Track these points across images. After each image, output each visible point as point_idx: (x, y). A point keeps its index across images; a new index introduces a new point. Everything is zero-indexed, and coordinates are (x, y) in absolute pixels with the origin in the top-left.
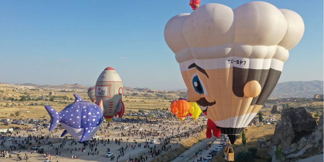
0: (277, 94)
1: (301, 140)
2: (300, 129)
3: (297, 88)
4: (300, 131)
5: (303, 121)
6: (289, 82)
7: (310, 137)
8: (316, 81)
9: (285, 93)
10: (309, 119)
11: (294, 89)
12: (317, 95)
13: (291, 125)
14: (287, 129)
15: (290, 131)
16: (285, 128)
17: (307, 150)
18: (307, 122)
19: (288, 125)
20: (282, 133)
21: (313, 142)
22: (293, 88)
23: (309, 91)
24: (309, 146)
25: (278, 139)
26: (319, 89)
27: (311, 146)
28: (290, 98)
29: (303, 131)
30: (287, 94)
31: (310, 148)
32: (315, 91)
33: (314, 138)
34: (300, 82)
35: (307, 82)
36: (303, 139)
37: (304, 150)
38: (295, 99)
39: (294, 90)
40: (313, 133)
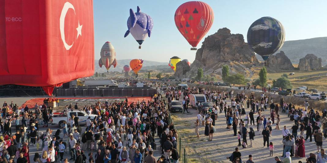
4: (184, 70)
18: (187, 66)
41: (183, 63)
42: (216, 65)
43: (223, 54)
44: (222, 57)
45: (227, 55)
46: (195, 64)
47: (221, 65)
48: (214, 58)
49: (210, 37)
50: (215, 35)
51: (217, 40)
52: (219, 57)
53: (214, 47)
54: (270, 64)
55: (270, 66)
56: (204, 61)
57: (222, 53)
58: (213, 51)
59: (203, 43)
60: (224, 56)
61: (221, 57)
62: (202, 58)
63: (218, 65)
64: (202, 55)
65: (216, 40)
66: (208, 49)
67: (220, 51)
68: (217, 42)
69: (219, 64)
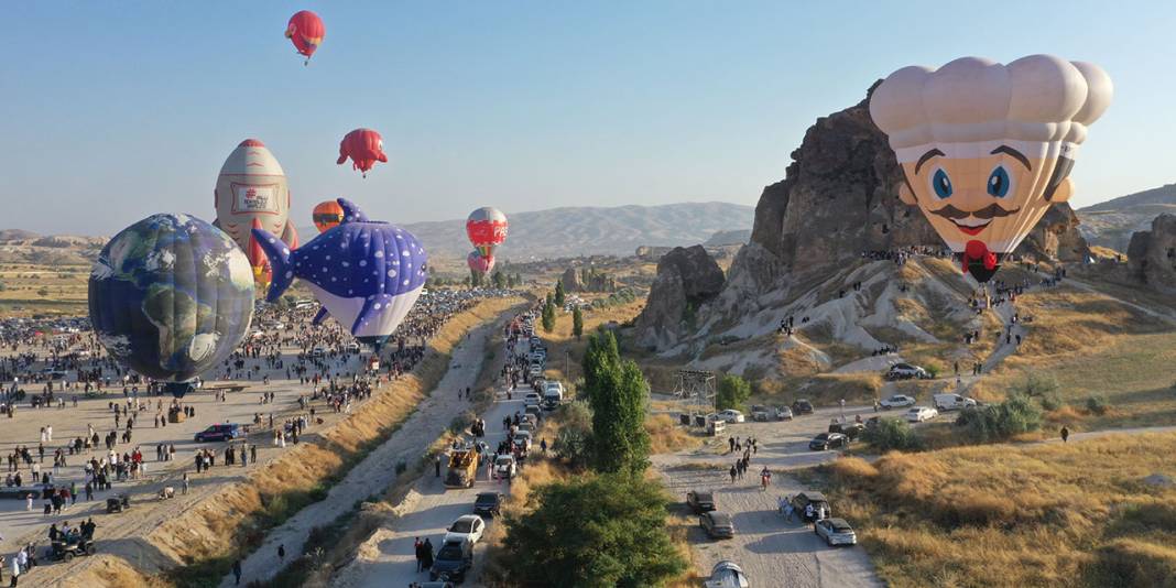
0: (523, 248)
1: (701, 310)
2: (695, 291)
3: (581, 231)
4: (695, 294)
5: (701, 273)
6: (560, 209)
7: (717, 302)
8: (631, 207)
9: (546, 245)
10: (711, 269)
11: (571, 233)
12: (643, 247)
13: (681, 282)
14: (674, 291)
15: (679, 295)
16: (671, 288)
17: (714, 326)
18: (709, 273)
19: (676, 281)
20: (666, 299)
21: (722, 309)
22: (569, 229)
23: (614, 237)
24: (716, 318)
25: (658, 312)
26: (640, 232)
27: (720, 318)
28: (578, 258)
29: (701, 294)
30: (551, 249)
31: (718, 321)
32: (631, 238)
33: (723, 302)
34: (588, 211)
35: (608, 211)
36: (704, 307)
37: (708, 326)
38: (592, 258)
39: (572, 237)
40: (721, 295)
41: (690, 257)
42: (838, 276)
43: (886, 216)
44: (878, 228)
45: (906, 219)
46: (743, 266)
47: (863, 272)
48: (833, 236)
49: (828, 126)
50: (855, 112)
51: (863, 141)
52: (862, 230)
53: (842, 176)
54: (1159, 269)
55: (1153, 276)
56: (791, 245)
57: (879, 210)
58: (832, 197)
59: (794, 155)
60: (889, 227)
61: (876, 227)
62: (785, 232)
63: (847, 274)
64: (786, 220)
65: (856, 139)
66: (813, 188)
67: (870, 195)
68: (860, 153)
69: (852, 271)
